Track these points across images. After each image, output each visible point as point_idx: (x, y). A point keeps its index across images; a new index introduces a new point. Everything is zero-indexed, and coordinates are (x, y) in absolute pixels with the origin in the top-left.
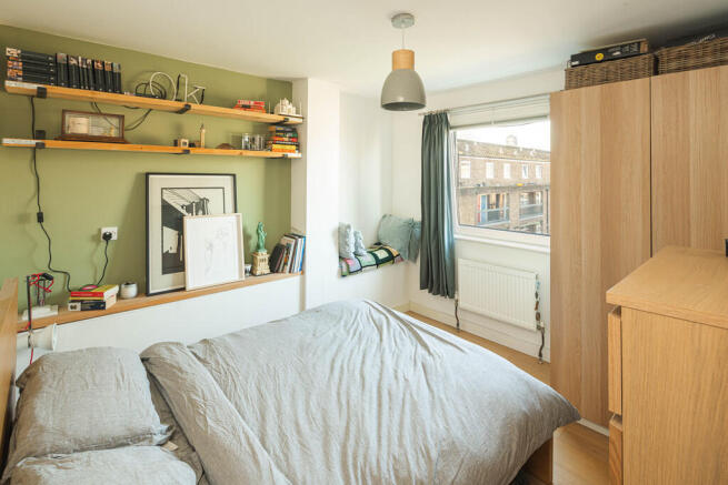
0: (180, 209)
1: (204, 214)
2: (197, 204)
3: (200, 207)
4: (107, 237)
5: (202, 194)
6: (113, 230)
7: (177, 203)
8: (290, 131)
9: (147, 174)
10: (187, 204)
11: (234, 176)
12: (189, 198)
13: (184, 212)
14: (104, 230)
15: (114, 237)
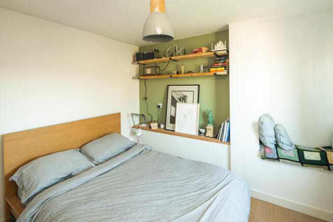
0: (176, 99)
1: (185, 102)
2: (183, 98)
3: (183, 99)
4: (159, 107)
5: (185, 94)
6: (161, 105)
7: (176, 97)
8: (223, 59)
9: (168, 86)
10: (179, 97)
11: (199, 86)
12: (180, 95)
13: (178, 100)
14: (159, 104)
15: (161, 107)
